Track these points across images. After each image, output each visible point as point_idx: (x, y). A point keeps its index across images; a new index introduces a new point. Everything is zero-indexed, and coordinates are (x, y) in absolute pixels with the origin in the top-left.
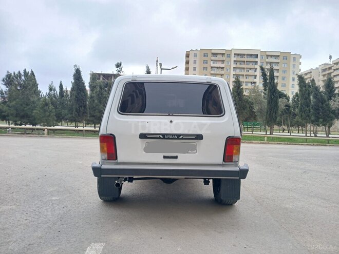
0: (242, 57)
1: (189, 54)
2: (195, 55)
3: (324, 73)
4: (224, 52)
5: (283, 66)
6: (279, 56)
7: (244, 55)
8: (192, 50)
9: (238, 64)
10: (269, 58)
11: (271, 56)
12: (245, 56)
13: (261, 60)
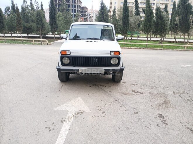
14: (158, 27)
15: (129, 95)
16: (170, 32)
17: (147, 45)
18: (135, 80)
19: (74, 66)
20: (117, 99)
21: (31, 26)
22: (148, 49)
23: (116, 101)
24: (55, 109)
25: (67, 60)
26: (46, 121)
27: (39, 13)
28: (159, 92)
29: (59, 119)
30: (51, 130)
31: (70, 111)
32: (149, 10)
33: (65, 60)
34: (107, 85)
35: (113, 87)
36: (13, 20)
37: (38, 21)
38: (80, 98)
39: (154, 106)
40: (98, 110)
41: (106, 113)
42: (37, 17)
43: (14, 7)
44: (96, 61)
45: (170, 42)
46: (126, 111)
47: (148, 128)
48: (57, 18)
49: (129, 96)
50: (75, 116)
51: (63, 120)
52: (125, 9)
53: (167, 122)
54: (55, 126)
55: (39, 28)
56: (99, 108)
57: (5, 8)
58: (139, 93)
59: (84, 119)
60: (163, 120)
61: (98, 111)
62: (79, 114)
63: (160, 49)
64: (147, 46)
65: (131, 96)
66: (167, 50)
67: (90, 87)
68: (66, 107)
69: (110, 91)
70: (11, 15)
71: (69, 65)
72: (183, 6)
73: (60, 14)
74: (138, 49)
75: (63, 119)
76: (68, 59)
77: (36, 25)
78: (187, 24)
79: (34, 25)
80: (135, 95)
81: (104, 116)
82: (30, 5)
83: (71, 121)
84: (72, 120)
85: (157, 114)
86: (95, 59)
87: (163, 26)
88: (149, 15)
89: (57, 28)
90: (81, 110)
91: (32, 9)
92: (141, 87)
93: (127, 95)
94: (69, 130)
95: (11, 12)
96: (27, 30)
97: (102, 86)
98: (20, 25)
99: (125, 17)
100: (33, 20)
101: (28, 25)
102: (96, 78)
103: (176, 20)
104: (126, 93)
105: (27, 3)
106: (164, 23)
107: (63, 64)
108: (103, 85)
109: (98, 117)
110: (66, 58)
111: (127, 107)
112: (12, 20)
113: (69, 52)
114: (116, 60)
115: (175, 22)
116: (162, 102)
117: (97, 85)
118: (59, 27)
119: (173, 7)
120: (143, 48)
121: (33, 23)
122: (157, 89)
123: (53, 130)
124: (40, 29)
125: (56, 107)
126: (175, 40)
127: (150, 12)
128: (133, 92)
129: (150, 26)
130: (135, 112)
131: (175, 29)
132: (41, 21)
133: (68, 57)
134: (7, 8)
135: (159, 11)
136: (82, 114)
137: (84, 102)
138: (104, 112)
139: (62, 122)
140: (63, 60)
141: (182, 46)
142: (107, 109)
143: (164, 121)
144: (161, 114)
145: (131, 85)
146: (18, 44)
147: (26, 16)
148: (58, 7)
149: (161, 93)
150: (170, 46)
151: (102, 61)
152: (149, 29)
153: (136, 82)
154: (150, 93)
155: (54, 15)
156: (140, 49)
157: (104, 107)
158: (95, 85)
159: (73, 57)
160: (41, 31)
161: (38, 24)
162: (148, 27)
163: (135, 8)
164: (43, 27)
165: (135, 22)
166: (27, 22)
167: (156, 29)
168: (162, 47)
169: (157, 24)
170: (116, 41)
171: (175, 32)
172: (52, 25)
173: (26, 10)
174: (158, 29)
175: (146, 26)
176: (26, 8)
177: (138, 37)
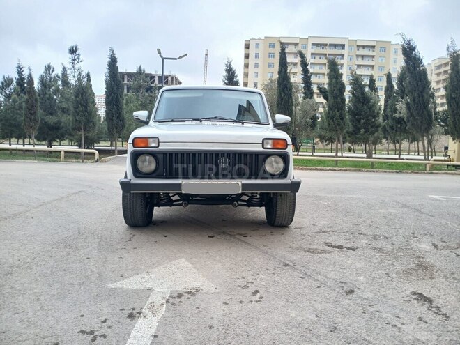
0: (323, 48)
1: (249, 45)
2: (257, 46)
3: (438, 71)
4: (297, 41)
5: (380, 61)
6: (374, 47)
7: (326, 45)
8: (253, 39)
9: (317, 57)
10: (361, 49)
11: (364, 47)
12: (327, 47)
13: (349, 52)
14: (359, 121)
15: (319, 253)
16: (384, 141)
17: (337, 161)
18: (325, 223)
19: (168, 178)
20: (287, 262)
21: (60, 122)
22: (341, 170)
23: (286, 265)
24: (111, 286)
25: (149, 161)
26: (82, 316)
28: (397, 246)
29: (123, 310)
30: (98, 338)
31: (157, 290)
32: (337, 84)
33: (144, 161)
34: (254, 232)
35: (273, 236)
36: (17, 107)
37: (78, 107)
38: (183, 260)
39: (393, 275)
40: (239, 286)
41: (262, 293)
42: (76, 97)
43: (22, 81)
44: (225, 164)
46: (319, 287)
47: (395, 326)
48: (125, 107)
49: (320, 255)
50: (172, 301)
51: (135, 312)
52: (283, 81)
53: (444, 311)
54: (110, 327)
55: (80, 122)
56: (241, 282)
57: (2, 80)
58: (345, 249)
59: (198, 308)
60: (432, 307)
61: (239, 288)
62: (183, 298)
63: (369, 169)
64: (337, 164)
65: (324, 255)
66: (385, 172)
67: (211, 237)
68: (143, 280)
69: (265, 246)
70: (12, 98)
71: (153, 176)
72: (412, 73)
73: (131, 97)
75: (134, 309)
76: (152, 159)
77: (75, 116)
78: (425, 112)
79: (67, 120)
80: (336, 251)
81: (257, 301)
82: (60, 75)
83: (161, 315)
84: (163, 312)
85: (408, 293)
86: (223, 159)
87: (370, 118)
88: (338, 93)
89: (123, 126)
90: (189, 286)
91: (65, 83)
92: (346, 236)
93: (313, 252)
94: (155, 336)
95: (14, 91)
96: (50, 133)
97: (241, 235)
98: (32, 117)
99: (282, 99)
100: (64, 108)
101: (52, 120)
102: (223, 220)
103: (399, 109)
104: (309, 249)
105: (53, 71)
106: (374, 111)
107: (137, 172)
108: (243, 233)
109: (241, 302)
110: (148, 158)
111: (319, 279)
112: (14, 108)
114: (277, 163)
115: (396, 113)
116: (412, 266)
117: (229, 234)
118: (127, 126)
120: (329, 168)
121: (65, 116)
122: (389, 240)
123: (102, 338)
124: (82, 127)
125: (116, 281)
126: (400, 156)
127: (339, 86)
128: (329, 246)
129: (342, 119)
130: (347, 289)
131: (396, 131)
132: (86, 107)
133: (153, 154)
134: (5, 81)
135: (359, 86)
136: (192, 298)
137: (195, 270)
138: (257, 292)
139: (131, 316)
140: (139, 163)
142: (264, 283)
143: (433, 309)
144: (419, 292)
145: (318, 233)
146: (23, 161)
147: (48, 99)
148: (126, 82)
149: (403, 248)
152: (339, 125)
153: (331, 227)
154: (375, 249)
155: (117, 96)
156: (321, 170)
157: (255, 279)
158: (224, 233)
159: (166, 154)
160: (83, 131)
161: (78, 114)
162: (336, 122)
163: (303, 85)
164: (89, 122)
165: (305, 113)
166: (51, 114)
167: (355, 126)
168: (372, 167)
169: (356, 115)
170: (271, 125)
171: (395, 141)
172: (112, 120)
173: (49, 85)
174: (359, 126)
175: (332, 119)
176: (50, 81)
177: (314, 151)
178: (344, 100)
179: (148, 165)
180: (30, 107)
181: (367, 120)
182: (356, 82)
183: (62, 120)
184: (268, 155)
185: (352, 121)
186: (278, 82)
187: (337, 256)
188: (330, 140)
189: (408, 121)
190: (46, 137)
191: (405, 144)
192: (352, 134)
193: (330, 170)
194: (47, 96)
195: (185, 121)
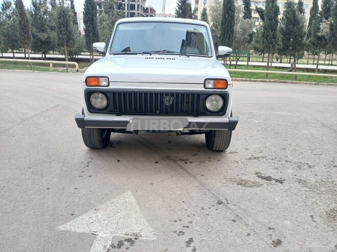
14: (289, 40)
15: (251, 187)
16: (305, 52)
17: (267, 74)
18: (256, 146)
19: (119, 115)
20: (221, 198)
21: (49, 38)
22: (270, 81)
23: (220, 203)
24: (61, 228)
25: (102, 98)
27: (63, 12)
28: (320, 177)
31: (101, 234)
32: (273, 8)
33: (97, 98)
34: (194, 157)
35: (210, 163)
36: (17, 26)
37: (61, 27)
38: (129, 193)
39: (317, 219)
40: (175, 232)
41: (195, 242)
42: (59, 18)
44: (169, 102)
45: (308, 70)
46: (249, 235)
48: (99, 24)
49: (251, 189)
52: (228, 4)
55: (63, 40)
56: (178, 227)
57: (3, 3)
58: (273, 182)
61: (175, 235)
62: (122, 247)
63: (293, 81)
64: (267, 76)
65: (255, 190)
66: (306, 84)
67: (157, 162)
68: (90, 221)
69: (202, 175)
70: (12, 18)
74: (251, 81)
76: (104, 96)
77: (58, 34)
79: (54, 35)
80: (265, 185)
86: (167, 98)
87: (299, 37)
88: (273, 15)
90: (130, 231)
91: (54, 6)
92: (274, 163)
93: (244, 185)
95: (13, 12)
96: (42, 46)
97: (183, 160)
98: (26, 35)
99: (226, 20)
100: (52, 26)
101: (43, 36)
102: (170, 142)
103: (322, 28)
104: (242, 180)
106: (302, 32)
107: (91, 108)
108: (185, 158)
110: (100, 95)
111: (249, 224)
113: (105, 81)
114: (217, 101)
115: (319, 32)
117: (173, 160)
119: (312, 5)
120: (260, 80)
121: (53, 32)
122: (313, 169)
124: (65, 43)
126: (317, 67)
127: (274, 10)
128: (259, 177)
129: (274, 38)
130: (275, 238)
131: (317, 46)
132: (67, 27)
134: (5, 4)
135: (292, 9)
136: (131, 248)
137: (138, 208)
138: (191, 240)
140: (93, 100)
141: (332, 77)
142: (198, 228)
145: (250, 159)
146: (21, 71)
147: (40, 19)
149: (325, 180)
150: (310, 76)
151: (185, 104)
152: (271, 43)
153: (262, 152)
154: (300, 181)
155: (92, 16)
156: (254, 81)
157: (191, 222)
158: (168, 158)
159: (116, 93)
160: (65, 46)
161: (61, 33)
162: (269, 40)
163: (243, 6)
164: (70, 39)
165: (244, 30)
166: (43, 31)
167: (284, 44)
168: (296, 79)
169: (286, 35)
170: (214, 58)
171: (315, 53)
172: (89, 35)
173: (39, 7)
174: (289, 44)
175: (266, 38)
176: (40, 4)
177: (248, 61)
178: (277, 22)
179: (100, 102)
180: (23, 27)
181: (295, 39)
182: (289, 5)
183: (51, 36)
184: (208, 95)
185: (283, 40)
186: (224, 4)
187: (266, 190)
188: (263, 52)
189: (330, 40)
190: (40, 49)
191: (322, 55)
192: (282, 50)
193: (261, 81)
194: (38, 16)
195: (136, 54)
